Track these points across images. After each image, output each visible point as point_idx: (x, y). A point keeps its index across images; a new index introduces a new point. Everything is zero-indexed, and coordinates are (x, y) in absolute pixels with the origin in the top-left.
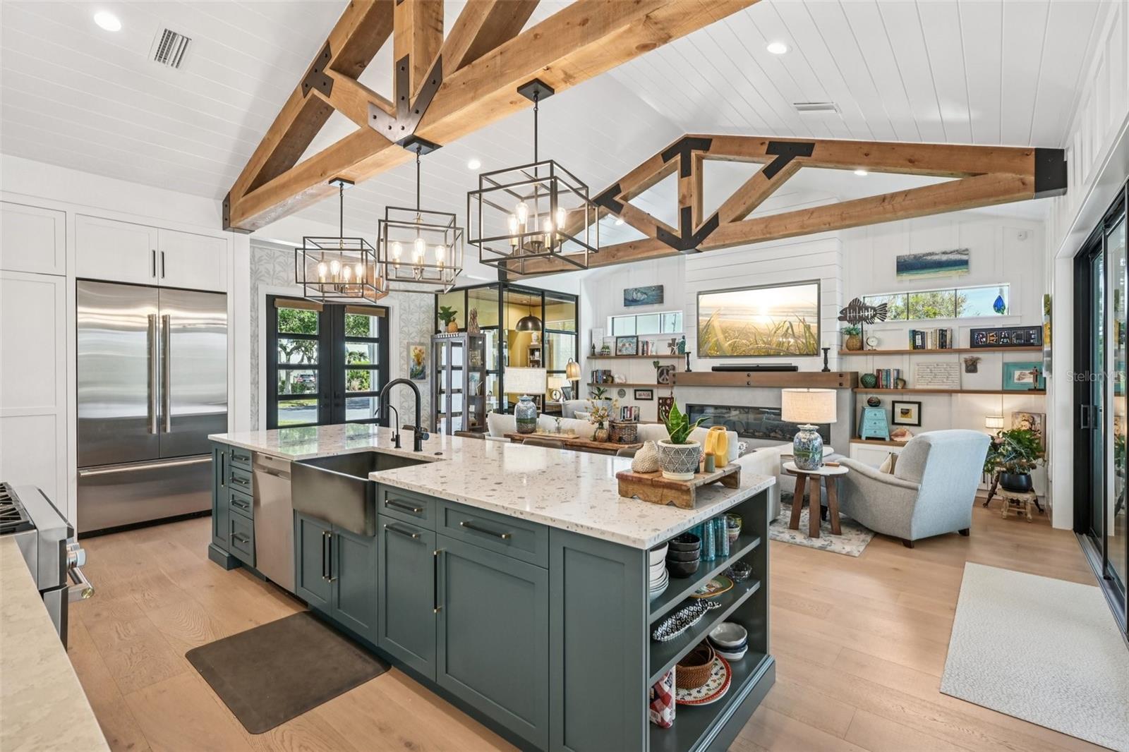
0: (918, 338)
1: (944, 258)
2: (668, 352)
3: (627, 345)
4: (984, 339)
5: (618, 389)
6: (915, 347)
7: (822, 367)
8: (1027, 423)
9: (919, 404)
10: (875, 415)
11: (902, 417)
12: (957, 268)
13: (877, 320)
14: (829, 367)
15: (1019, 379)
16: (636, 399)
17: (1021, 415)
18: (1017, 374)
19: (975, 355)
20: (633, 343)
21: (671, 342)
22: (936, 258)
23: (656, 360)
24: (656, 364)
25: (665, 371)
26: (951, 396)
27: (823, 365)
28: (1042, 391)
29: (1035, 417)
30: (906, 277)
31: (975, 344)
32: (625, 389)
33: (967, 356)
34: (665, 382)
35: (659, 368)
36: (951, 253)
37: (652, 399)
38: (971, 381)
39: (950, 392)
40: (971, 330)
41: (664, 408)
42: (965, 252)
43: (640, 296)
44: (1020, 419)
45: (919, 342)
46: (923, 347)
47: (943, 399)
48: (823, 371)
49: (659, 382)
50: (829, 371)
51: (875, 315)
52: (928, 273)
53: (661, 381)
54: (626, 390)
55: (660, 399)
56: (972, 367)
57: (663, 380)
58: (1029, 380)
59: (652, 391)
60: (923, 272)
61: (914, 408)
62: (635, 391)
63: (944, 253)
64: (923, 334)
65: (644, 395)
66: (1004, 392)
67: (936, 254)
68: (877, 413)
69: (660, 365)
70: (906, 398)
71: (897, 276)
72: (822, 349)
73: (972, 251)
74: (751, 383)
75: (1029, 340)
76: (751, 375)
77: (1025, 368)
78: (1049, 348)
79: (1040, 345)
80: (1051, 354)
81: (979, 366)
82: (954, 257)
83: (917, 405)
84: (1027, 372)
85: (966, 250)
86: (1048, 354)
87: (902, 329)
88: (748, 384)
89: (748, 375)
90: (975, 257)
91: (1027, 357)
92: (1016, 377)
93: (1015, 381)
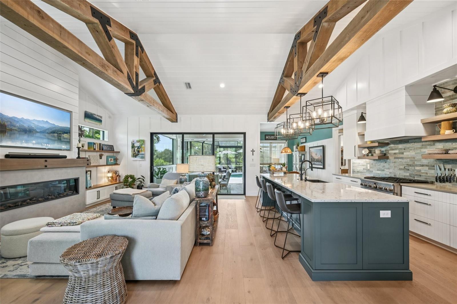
0: (95, 145)
1: (98, 117)
4: (105, 148)
7: (77, 156)
8: (114, 174)
9: (91, 171)
12: (100, 122)
18: (110, 159)
19: (102, 153)
26: (97, 167)
27: (78, 155)
28: (116, 164)
30: (88, 120)
31: (103, 150)
33: (100, 153)
38: (101, 162)
40: (102, 145)
42: (101, 117)
45: (95, 147)
47: (96, 169)
51: (82, 134)
52: (94, 121)
58: (112, 161)
60: (92, 120)
63: (98, 116)
66: (107, 165)
67: (96, 115)
71: (84, 119)
72: (77, 147)
73: (103, 118)
74: (47, 166)
75: (112, 149)
76: (48, 161)
77: (111, 158)
78: (143, 153)
79: (114, 151)
80: (144, 154)
81: (102, 157)
82: (99, 118)
83: (90, 172)
84: (112, 159)
85: (102, 117)
86: (142, 154)
87: (86, 141)
88: (46, 166)
89: (46, 161)
90: (103, 120)
91: (111, 154)
92: (110, 160)
93: (110, 162)
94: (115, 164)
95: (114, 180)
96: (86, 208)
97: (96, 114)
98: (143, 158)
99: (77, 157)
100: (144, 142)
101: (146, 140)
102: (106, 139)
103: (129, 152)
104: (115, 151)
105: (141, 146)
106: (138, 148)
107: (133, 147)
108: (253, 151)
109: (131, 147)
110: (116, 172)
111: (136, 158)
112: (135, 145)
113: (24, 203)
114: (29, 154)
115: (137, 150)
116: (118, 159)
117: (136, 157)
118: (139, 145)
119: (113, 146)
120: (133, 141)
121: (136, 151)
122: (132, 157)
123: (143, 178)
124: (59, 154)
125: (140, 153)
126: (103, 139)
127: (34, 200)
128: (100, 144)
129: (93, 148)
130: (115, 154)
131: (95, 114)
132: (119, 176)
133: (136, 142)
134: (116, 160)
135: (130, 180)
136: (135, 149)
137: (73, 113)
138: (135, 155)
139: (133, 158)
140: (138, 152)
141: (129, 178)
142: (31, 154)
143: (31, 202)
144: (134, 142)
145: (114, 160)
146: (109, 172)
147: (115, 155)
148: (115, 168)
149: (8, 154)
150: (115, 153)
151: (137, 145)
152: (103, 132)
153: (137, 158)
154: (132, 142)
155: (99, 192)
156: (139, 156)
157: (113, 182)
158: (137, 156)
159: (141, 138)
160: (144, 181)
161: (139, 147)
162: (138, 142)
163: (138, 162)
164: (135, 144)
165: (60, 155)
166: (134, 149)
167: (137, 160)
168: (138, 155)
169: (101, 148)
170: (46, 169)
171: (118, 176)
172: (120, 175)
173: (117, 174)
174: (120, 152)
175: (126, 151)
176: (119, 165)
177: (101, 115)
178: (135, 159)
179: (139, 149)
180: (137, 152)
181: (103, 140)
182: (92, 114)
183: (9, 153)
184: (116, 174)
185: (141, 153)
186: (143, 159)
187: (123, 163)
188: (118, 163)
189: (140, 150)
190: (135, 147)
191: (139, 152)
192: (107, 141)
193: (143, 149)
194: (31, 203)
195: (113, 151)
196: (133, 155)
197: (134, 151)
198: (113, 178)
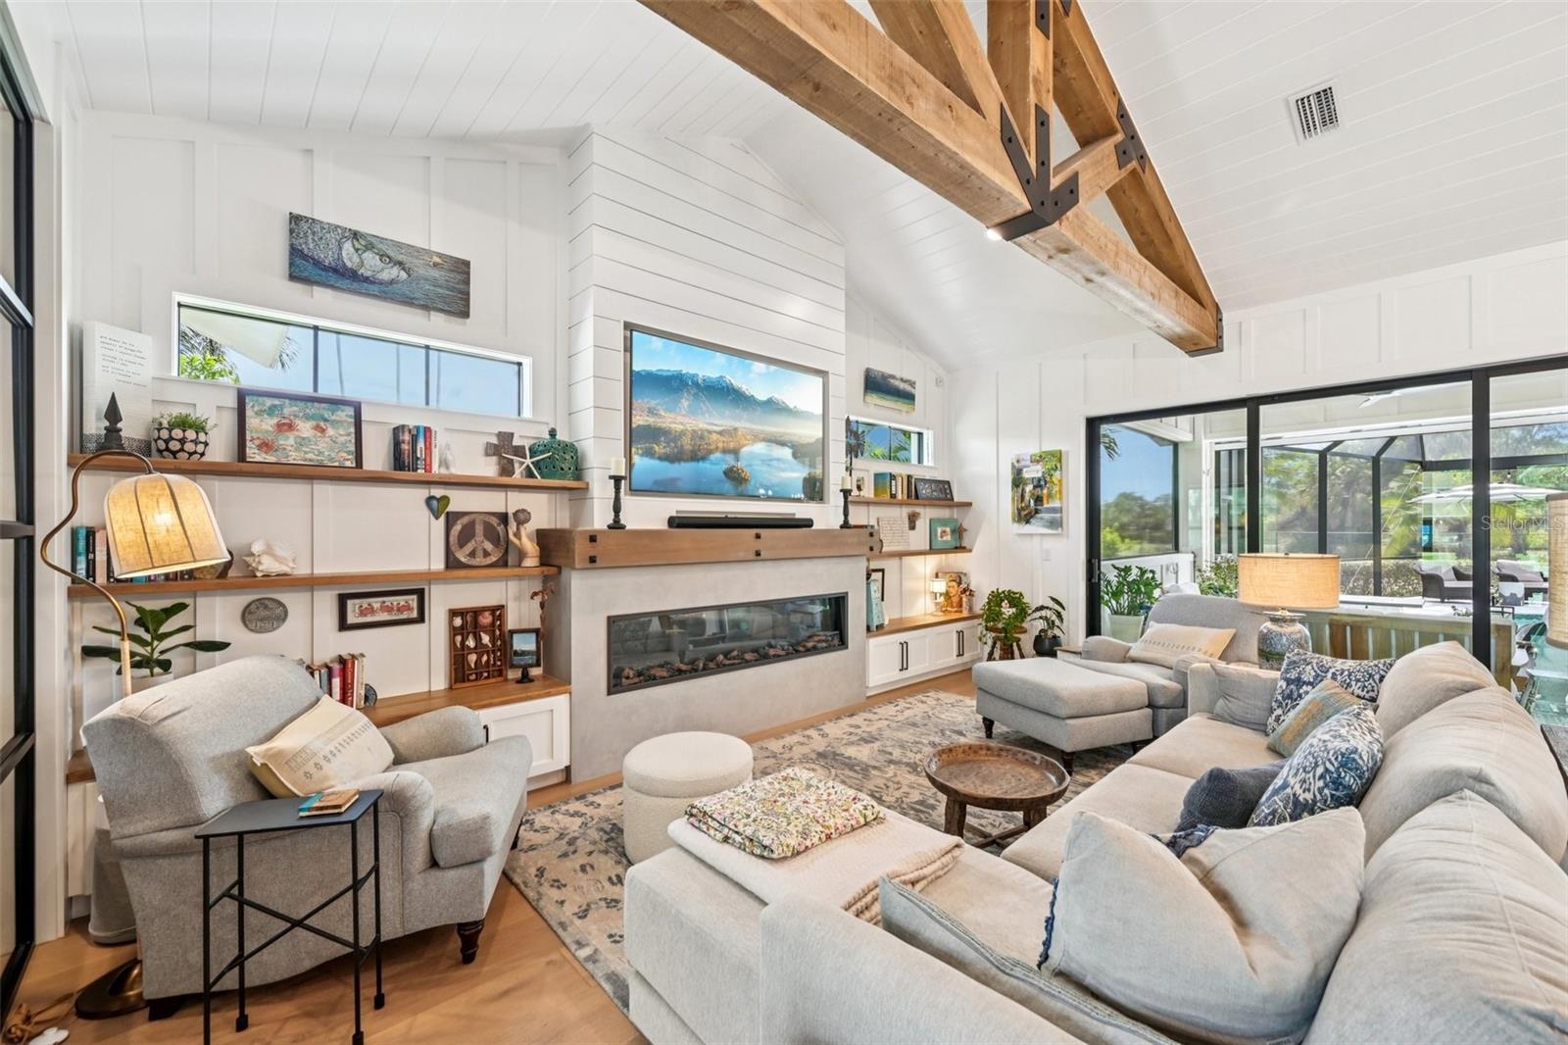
0: (893, 483)
1: (902, 386)
2: (489, 469)
3: (305, 429)
4: (924, 491)
5: (242, 600)
6: (891, 495)
8: (954, 584)
9: (883, 571)
12: (908, 401)
15: (941, 537)
16: (344, 626)
17: (948, 576)
18: (939, 530)
19: (917, 510)
20: (335, 424)
21: (494, 440)
22: (897, 383)
23: (438, 492)
24: (436, 506)
25: (479, 529)
26: (901, 559)
27: (842, 518)
28: (960, 549)
29: (962, 576)
30: (874, 399)
31: (919, 498)
32: (283, 597)
33: (910, 509)
34: (479, 560)
35: (451, 519)
36: (906, 381)
37: (421, 619)
38: (912, 540)
39: (902, 555)
40: (915, 480)
41: (471, 643)
42: (912, 384)
43: (371, 263)
45: (893, 490)
46: (894, 496)
47: (896, 564)
48: (842, 527)
49: (452, 563)
50: (850, 527)
51: (858, 447)
52: (891, 400)
53: (462, 556)
54: (294, 601)
55: (453, 613)
56: (912, 524)
57: (472, 554)
58: (948, 538)
59: (420, 593)
60: (889, 397)
62: (343, 599)
63: (902, 380)
64: (895, 478)
65: (389, 610)
66: (932, 551)
67: (897, 379)
69: (451, 508)
71: (864, 395)
72: (841, 491)
73: (917, 386)
74: (762, 553)
75: (946, 494)
76: (762, 536)
77: (945, 525)
78: (1056, 504)
79: (953, 499)
80: (1060, 510)
81: (917, 523)
82: (908, 388)
83: (881, 573)
84: (948, 530)
85: (914, 383)
86: (1054, 510)
87: (868, 471)
88: (758, 554)
89: (758, 536)
90: (918, 393)
91: (943, 513)
92: (939, 534)
93: (940, 539)
94: (956, 548)
95: (952, 607)
96: (868, 697)
97: (898, 375)
98: (1056, 524)
99: (842, 523)
100: (1060, 461)
101: (1067, 453)
102: (928, 461)
103: (1004, 501)
104: (956, 500)
105: (1048, 479)
106: (1035, 487)
107: (1018, 481)
109: (1010, 484)
110: (958, 578)
111: (1028, 526)
112: (1027, 474)
113: (712, 665)
114: (724, 516)
115: (1033, 494)
116: (965, 530)
117: (1028, 522)
118: (1040, 475)
119: (948, 483)
120: (1018, 461)
121: (1027, 498)
122: (1014, 520)
123: (1060, 609)
124: (794, 514)
125: (1045, 506)
126: (920, 460)
127: (734, 658)
128: (909, 477)
129: (888, 490)
130: (956, 513)
131: (893, 377)
132: (968, 593)
133: (1028, 463)
134: (959, 532)
135: (1008, 611)
136: (1023, 490)
137: (830, 375)
138: (1024, 516)
139: (1016, 525)
140: (1036, 501)
141: (1005, 604)
142: (729, 516)
143: (728, 662)
144: (1022, 463)
145: (953, 532)
146: (937, 576)
147: (955, 517)
148: (957, 560)
149: (674, 514)
150: (955, 510)
151: (1033, 472)
152: (920, 435)
153: (1036, 527)
154: (1013, 464)
155: (904, 645)
156: (1042, 519)
157: (950, 612)
158: (1032, 517)
159: (1048, 447)
160: (1062, 620)
161: (1039, 480)
162: (1038, 462)
163: (1036, 541)
164: (1025, 470)
165: (797, 516)
166: (1020, 490)
167: (1031, 535)
168: (1037, 512)
169: (914, 491)
170: (760, 563)
171: (965, 591)
172: (971, 588)
173: (963, 586)
174: (969, 504)
175: (995, 502)
176: (970, 551)
177: (913, 379)
178: (1027, 529)
179: (1042, 490)
180: (1032, 502)
181: (919, 462)
182: (885, 377)
183: (677, 512)
184: (960, 583)
185: (1051, 505)
186: (1057, 529)
187: (981, 543)
188: (965, 543)
189: (1045, 491)
190: (1026, 484)
191: (1039, 500)
192: (930, 467)
193: (1056, 489)
194: (725, 665)
195: (949, 502)
196: (1019, 514)
197: (1023, 497)
198: (950, 597)
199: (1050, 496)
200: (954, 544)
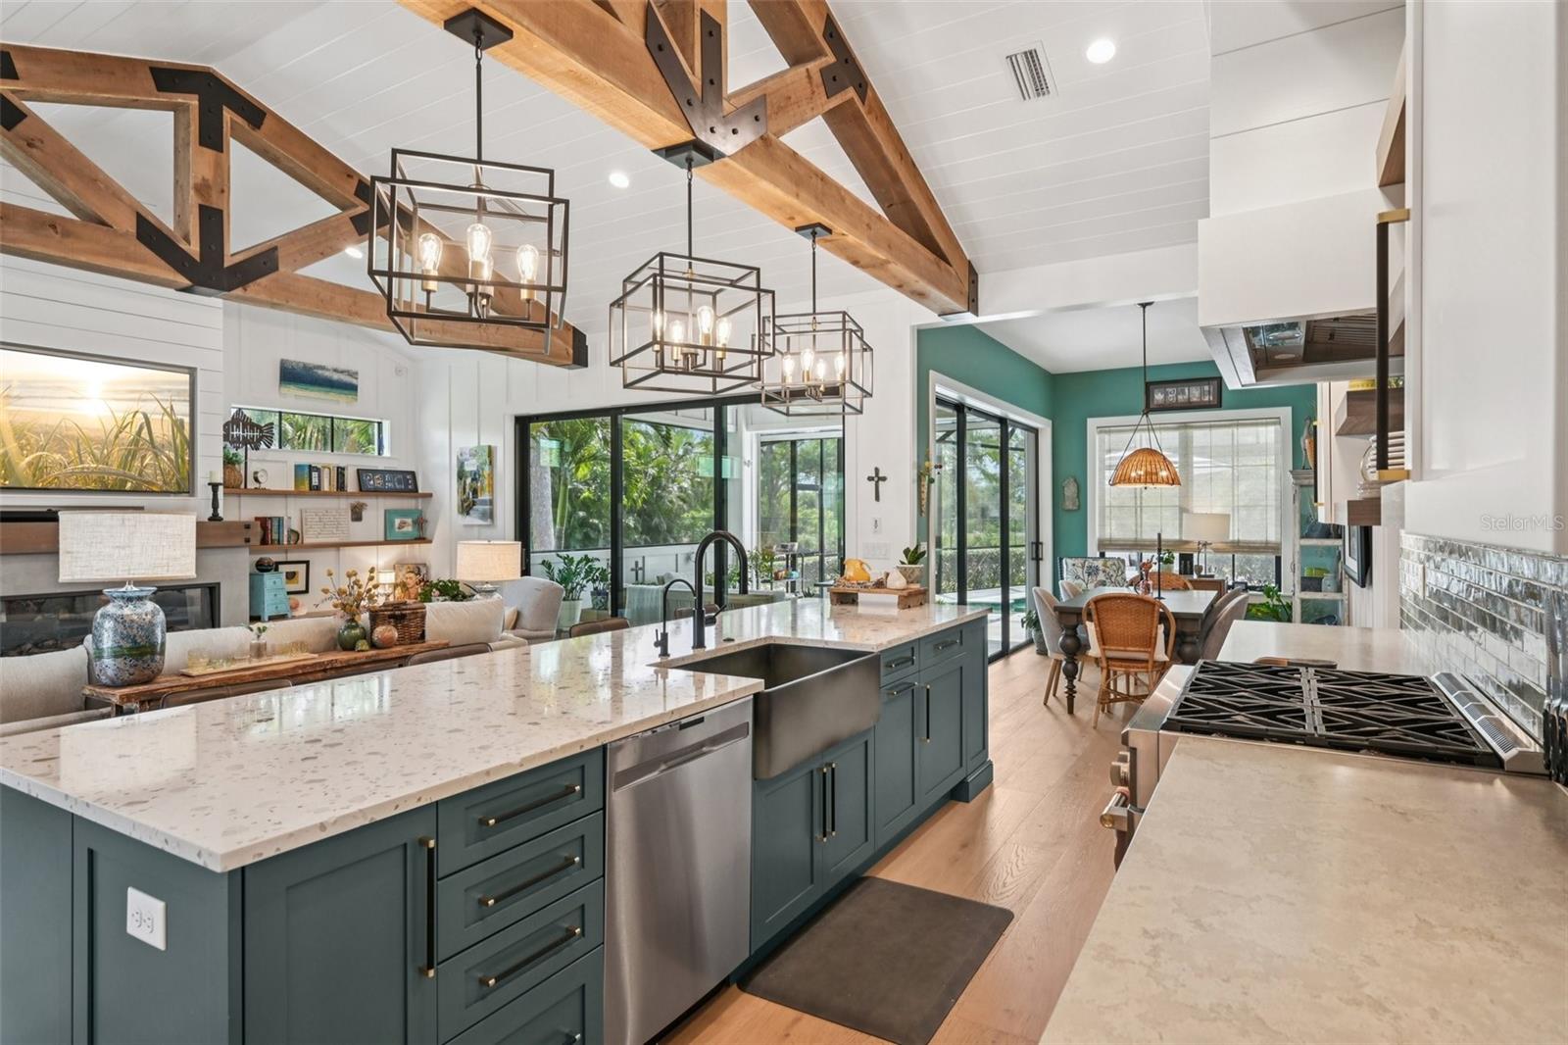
0: (315, 475)
1: (336, 376)
4: (372, 482)
6: (311, 488)
8: (412, 575)
9: (307, 563)
10: (275, 583)
11: (287, 583)
12: (346, 392)
13: (263, 446)
14: (221, 512)
15: (399, 528)
17: (406, 567)
18: (397, 521)
19: (362, 500)
22: (327, 374)
26: (339, 550)
28: (422, 539)
29: (421, 567)
30: (292, 391)
31: (363, 489)
33: (353, 501)
36: (342, 372)
38: (358, 530)
39: (338, 546)
40: (358, 470)
42: (354, 375)
44: (404, 572)
45: (315, 482)
46: (318, 488)
47: (331, 554)
48: (210, 519)
50: (221, 519)
51: (260, 439)
52: (319, 391)
56: (357, 515)
58: (409, 529)
60: (312, 388)
61: (301, 569)
63: (335, 370)
64: (318, 470)
66: (387, 542)
67: (328, 370)
68: (277, 581)
70: (292, 557)
71: (283, 388)
72: (209, 484)
73: (360, 376)
75: (410, 485)
77: (406, 516)
78: (486, 496)
79: (417, 491)
80: (491, 502)
81: (364, 513)
82: (345, 378)
83: (305, 565)
84: (409, 521)
85: (357, 373)
86: (483, 502)
87: (286, 462)
90: (360, 383)
91: (404, 504)
92: (397, 525)
93: (397, 530)
94: (416, 539)
97: (329, 366)
98: (490, 515)
100: (490, 455)
101: (498, 448)
102: (386, 453)
103: (452, 492)
104: (420, 491)
105: (482, 473)
106: (473, 480)
107: (461, 475)
108: (877, 478)
109: (455, 476)
110: (418, 569)
111: (469, 517)
112: (467, 468)
115: (471, 487)
116: (426, 521)
117: (468, 514)
118: (475, 469)
119: (412, 473)
120: (461, 455)
121: (467, 490)
122: (458, 512)
125: (479, 498)
126: (379, 449)
128: (341, 469)
129: (307, 482)
130: (420, 504)
131: (323, 368)
133: (469, 456)
134: (420, 523)
136: (465, 482)
137: (198, 370)
138: (466, 508)
139: (460, 516)
140: (473, 494)
144: (465, 457)
145: (414, 523)
146: (394, 567)
147: (420, 508)
148: (419, 551)
150: (420, 500)
151: (471, 466)
153: (473, 519)
154: (458, 457)
156: (478, 510)
158: (470, 509)
159: (483, 442)
161: (475, 474)
162: (474, 456)
163: (476, 531)
164: (466, 463)
166: (462, 482)
167: (472, 526)
168: (474, 504)
171: (420, 582)
173: (421, 576)
174: (430, 495)
175: (445, 490)
176: (430, 542)
177: (353, 368)
178: (469, 520)
179: (477, 483)
180: (471, 494)
181: (379, 454)
182: (309, 369)
184: (418, 574)
185: (483, 498)
186: (486, 521)
187: (440, 534)
188: (428, 536)
189: (479, 484)
190: (466, 477)
191: (475, 492)
192: (389, 458)
193: (486, 482)
195: (416, 494)
196: (462, 505)
197: (464, 489)
198: (408, 589)
199: (482, 489)
200: (416, 534)
